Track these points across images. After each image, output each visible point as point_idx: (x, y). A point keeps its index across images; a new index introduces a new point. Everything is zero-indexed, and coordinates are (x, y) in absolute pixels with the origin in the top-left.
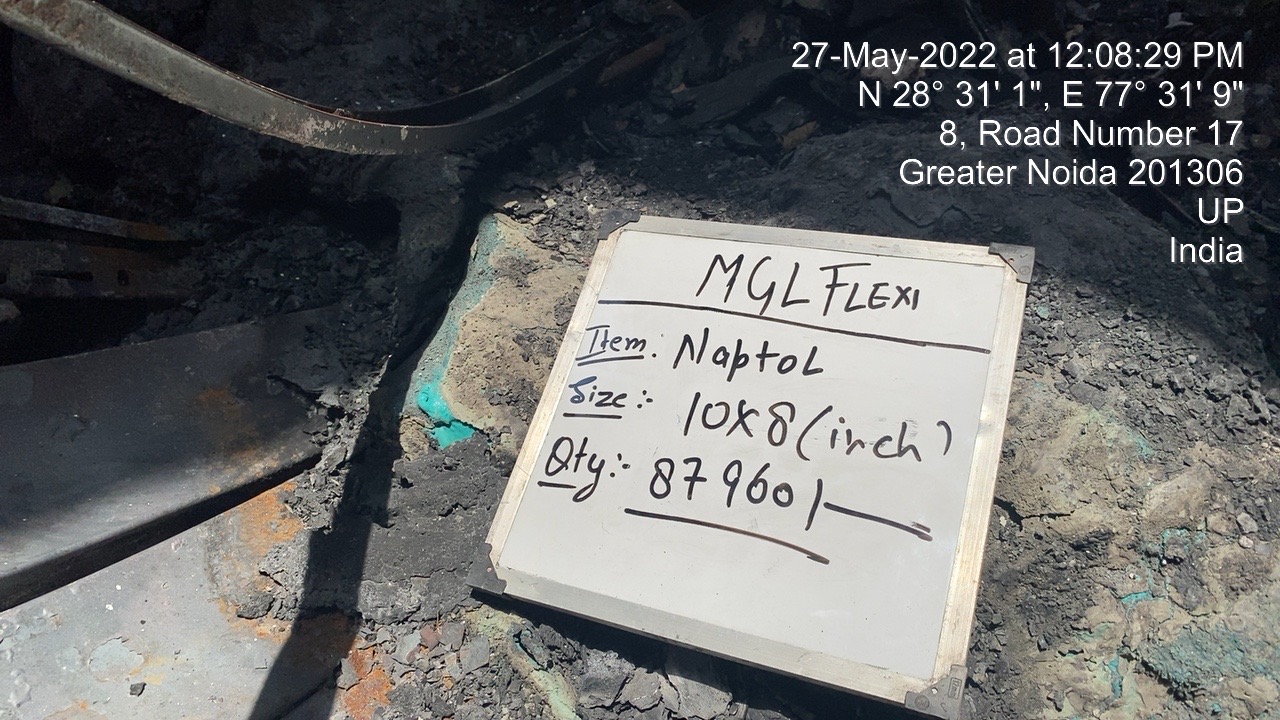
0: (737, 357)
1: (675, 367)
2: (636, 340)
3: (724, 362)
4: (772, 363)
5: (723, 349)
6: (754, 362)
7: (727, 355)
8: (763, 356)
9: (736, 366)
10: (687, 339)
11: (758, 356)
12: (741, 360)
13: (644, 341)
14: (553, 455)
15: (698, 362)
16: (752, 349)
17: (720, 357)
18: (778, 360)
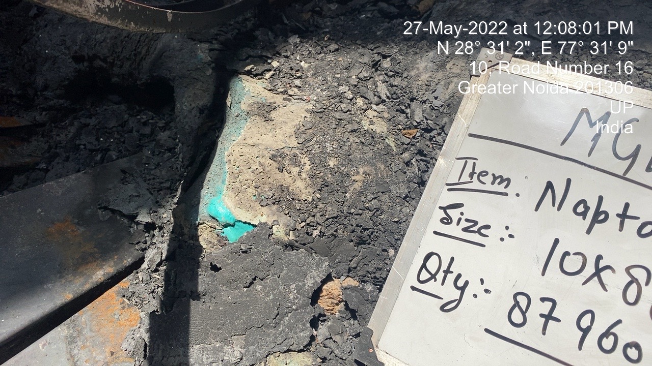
0: (598, 213)
1: (537, 209)
2: (501, 177)
3: (584, 215)
4: (631, 226)
5: (583, 202)
6: (614, 221)
7: (587, 208)
8: (623, 216)
9: (595, 220)
10: (550, 186)
11: (618, 215)
12: (600, 217)
13: (509, 180)
14: (424, 266)
15: (559, 209)
16: (613, 207)
17: (581, 209)
18: (638, 223)
